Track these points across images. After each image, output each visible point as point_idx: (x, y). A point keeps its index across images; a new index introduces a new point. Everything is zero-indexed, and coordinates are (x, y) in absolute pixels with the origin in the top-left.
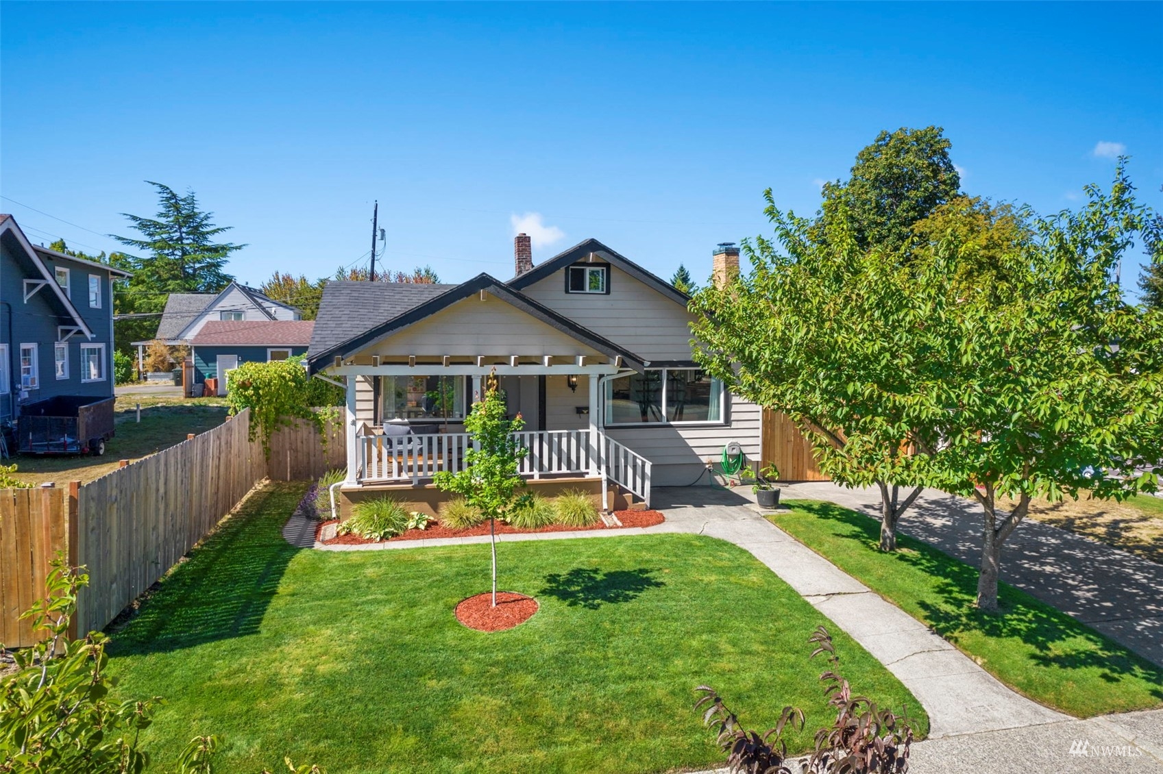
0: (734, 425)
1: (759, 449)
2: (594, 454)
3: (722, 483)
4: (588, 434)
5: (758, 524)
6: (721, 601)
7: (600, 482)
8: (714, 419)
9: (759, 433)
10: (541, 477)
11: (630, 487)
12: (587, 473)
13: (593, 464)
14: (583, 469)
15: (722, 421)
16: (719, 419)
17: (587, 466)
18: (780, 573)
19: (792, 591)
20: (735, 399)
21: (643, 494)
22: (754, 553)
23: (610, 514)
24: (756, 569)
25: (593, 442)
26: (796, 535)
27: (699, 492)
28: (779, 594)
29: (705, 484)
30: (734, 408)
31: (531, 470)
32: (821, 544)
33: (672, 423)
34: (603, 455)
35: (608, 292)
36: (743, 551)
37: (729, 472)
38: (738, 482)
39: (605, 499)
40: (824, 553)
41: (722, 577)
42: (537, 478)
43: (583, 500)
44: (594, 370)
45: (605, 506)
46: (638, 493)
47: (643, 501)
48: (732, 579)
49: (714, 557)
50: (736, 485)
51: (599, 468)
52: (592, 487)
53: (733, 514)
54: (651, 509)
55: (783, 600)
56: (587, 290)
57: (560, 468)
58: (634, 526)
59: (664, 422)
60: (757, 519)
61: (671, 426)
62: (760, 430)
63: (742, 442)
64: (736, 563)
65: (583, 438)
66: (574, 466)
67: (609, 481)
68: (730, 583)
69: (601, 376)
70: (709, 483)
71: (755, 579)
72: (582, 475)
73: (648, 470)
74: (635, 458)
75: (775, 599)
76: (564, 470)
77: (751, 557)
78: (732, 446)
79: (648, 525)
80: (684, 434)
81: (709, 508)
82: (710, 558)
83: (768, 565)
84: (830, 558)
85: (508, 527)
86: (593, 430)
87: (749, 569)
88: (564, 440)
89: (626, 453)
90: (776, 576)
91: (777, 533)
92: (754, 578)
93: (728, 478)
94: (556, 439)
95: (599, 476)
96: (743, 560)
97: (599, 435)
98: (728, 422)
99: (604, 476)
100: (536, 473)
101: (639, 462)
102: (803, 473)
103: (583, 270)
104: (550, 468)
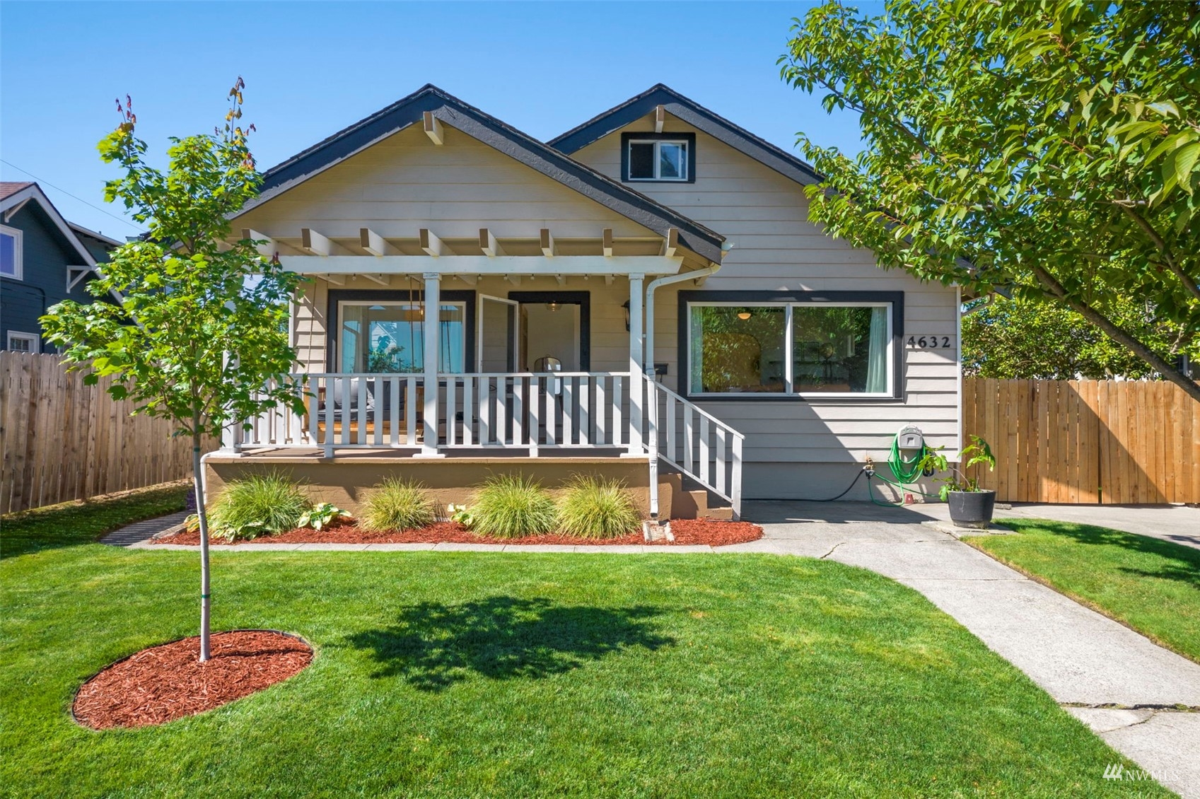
0: (911, 400)
1: (957, 442)
2: (637, 416)
3: (891, 498)
4: (626, 381)
5: (948, 550)
6: (809, 701)
7: (645, 465)
8: (877, 390)
9: (957, 414)
10: (542, 452)
11: (704, 479)
12: (626, 450)
13: (635, 435)
14: (617, 442)
15: (890, 393)
16: (885, 390)
17: (625, 438)
18: (994, 642)
19: (1030, 687)
20: (912, 357)
21: (728, 492)
22: (931, 597)
23: (662, 524)
24: (931, 628)
25: (636, 396)
26: (1032, 572)
27: (844, 507)
28: (989, 692)
29: (861, 498)
30: (912, 371)
31: (525, 440)
32: (1093, 587)
33: (802, 394)
34: (653, 418)
35: (692, 179)
36: (904, 591)
37: (903, 479)
38: (919, 497)
39: (654, 496)
40: (1106, 605)
41: (836, 638)
42: (534, 454)
43: (611, 496)
44: (636, 267)
45: (654, 509)
46: (720, 490)
47: (729, 504)
48: (861, 646)
49: (831, 596)
50: (916, 502)
51: (646, 440)
52: (633, 474)
53: (900, 534)
54: (742, 519)
55: (1002, 710)
56: (658, 176)
57: (575, 440)
58: (697, 541)
59: (790, 392)
60: (948, 542)
61: (801, 399)
62: (959, 409)
63: (926, 428)
64: (883, 612)
65: (618, 386)
66: (600, 438)
67: (663, 468)
68: (854, 654)
69: (649, 279)
70: (868, 498)
71: (924, 650)
72: (617, 452)
73: (737, 449)
74: (712, 426)
75: (976, 704)
76: (584, 443)
77: (923, 602)
78: (909, 435)
79: (724, 542)
80: (823, 412)
81: (852, 525)
82: (821, 599)
83: (962, 621)
84: (1125, 617)
85: (465, 534)
86: (635, 373)
87: (912, 627)
88: (584, 390)
89: (696, 418)
90: (983, 647)
91: (988, 565)
92: (921, 646)
93: (902, 489)
94: (569, 388)
95: (646, 456)
96: (903, 607)
97: (645, 381)
98: (900, 395)
99: (653, 454)
100: (533, 446)
101: (721, 434)
102: (1038, 489)
103: (651, 147)
104: (559, 439)
